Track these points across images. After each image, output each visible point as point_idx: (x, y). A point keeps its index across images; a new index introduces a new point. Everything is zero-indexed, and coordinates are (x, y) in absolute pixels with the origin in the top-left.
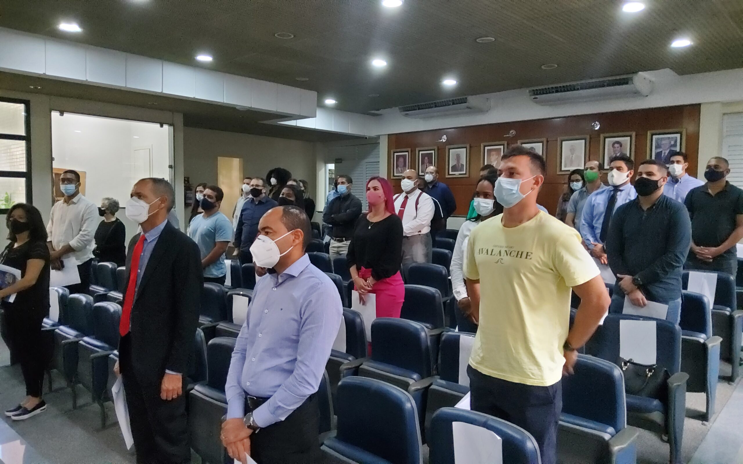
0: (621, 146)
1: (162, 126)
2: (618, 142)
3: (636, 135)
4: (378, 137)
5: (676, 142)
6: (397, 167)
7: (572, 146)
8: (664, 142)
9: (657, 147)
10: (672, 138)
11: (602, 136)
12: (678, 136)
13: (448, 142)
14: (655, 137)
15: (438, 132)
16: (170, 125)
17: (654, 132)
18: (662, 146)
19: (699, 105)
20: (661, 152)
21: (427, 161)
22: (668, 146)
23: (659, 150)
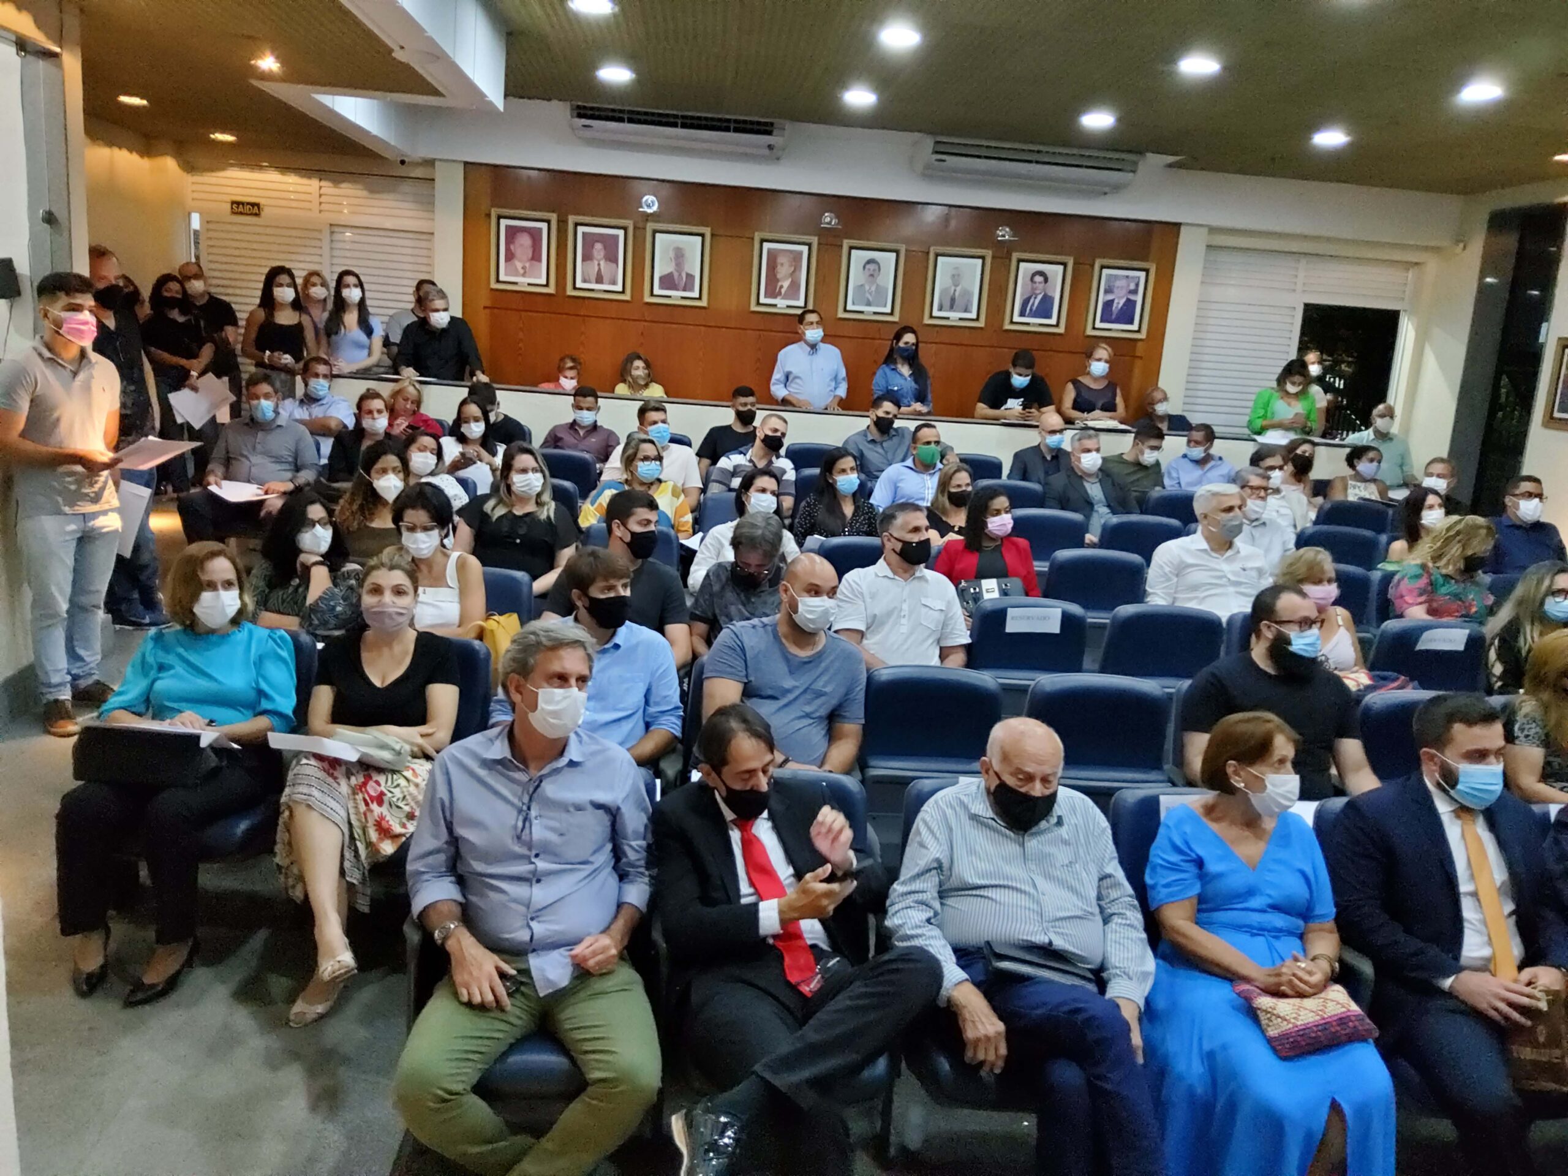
0: (1046, 280)
2: (1041, 273)
3: (1075, 264)
5: (1137, 285)
7: (957, 268)
8: (1118, 283)
9: (1107, 292)
10: (1133, 278)
11: (1015, 256)
12: (1142, 274)
14: (1105, 272)
17: (1106, 262)
18: (1115, 290)
19: (1177, 226)
20: (1112, 301)
21: (602, 253)
22: (1124, 292)
23: (1110, 297)
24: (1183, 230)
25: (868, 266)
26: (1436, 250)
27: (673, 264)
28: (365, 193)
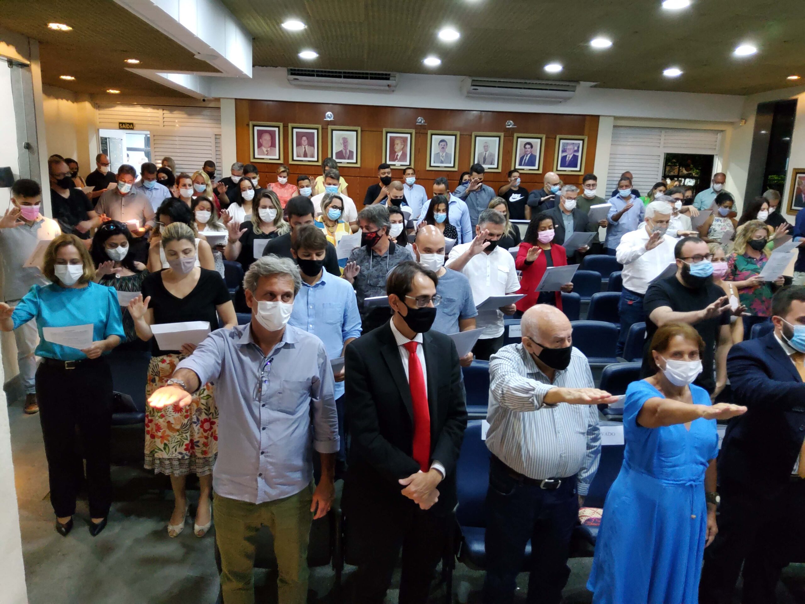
0: (532, 147)
2: (529, 144)
3: (546, 138)
5: (578, 147)
6: (260, 145)
7: (486, 142)
8: (569, 147)
10: (576, 144)
14: (562, 141)
17: (561, 136)
18: (567, 151)
19: (598, 117)
20: (566, 156)
21: (306, 142)
22: (572, 151)
23: (564, 154)
24: (601, 118)
25: (441, 143)
26: (732, 123)
27: (342, 146)
28: (185, 116)
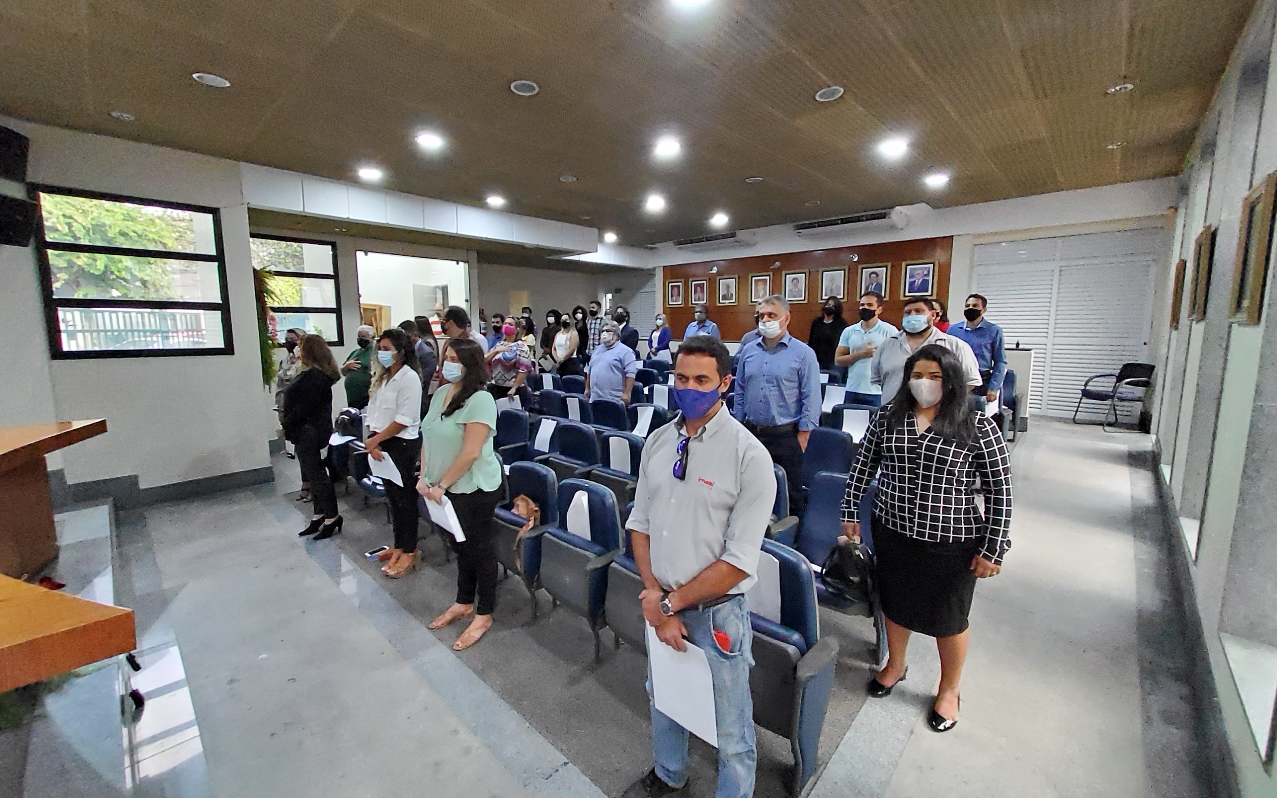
0: (877, 275)
1: (458, 264)
2: (874, 273)
3: (892, 266)
4: (654, 269)
5: (929, 272)
6: (672, 296)
7: (832, 276)
8: (917, 272)
10: (926, 268)
11: (860, 267)
13: (719, 273)
15: (709, 264)
16: (465, 262)
18: (916, 275)
19: (951, 237)
20: (915, 281)
22: (921, 275)
23: (912, 280)
24: (955, 239)
25: (793, 281)
